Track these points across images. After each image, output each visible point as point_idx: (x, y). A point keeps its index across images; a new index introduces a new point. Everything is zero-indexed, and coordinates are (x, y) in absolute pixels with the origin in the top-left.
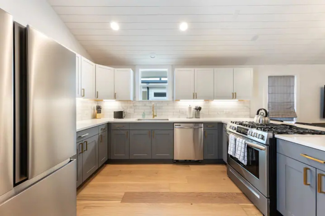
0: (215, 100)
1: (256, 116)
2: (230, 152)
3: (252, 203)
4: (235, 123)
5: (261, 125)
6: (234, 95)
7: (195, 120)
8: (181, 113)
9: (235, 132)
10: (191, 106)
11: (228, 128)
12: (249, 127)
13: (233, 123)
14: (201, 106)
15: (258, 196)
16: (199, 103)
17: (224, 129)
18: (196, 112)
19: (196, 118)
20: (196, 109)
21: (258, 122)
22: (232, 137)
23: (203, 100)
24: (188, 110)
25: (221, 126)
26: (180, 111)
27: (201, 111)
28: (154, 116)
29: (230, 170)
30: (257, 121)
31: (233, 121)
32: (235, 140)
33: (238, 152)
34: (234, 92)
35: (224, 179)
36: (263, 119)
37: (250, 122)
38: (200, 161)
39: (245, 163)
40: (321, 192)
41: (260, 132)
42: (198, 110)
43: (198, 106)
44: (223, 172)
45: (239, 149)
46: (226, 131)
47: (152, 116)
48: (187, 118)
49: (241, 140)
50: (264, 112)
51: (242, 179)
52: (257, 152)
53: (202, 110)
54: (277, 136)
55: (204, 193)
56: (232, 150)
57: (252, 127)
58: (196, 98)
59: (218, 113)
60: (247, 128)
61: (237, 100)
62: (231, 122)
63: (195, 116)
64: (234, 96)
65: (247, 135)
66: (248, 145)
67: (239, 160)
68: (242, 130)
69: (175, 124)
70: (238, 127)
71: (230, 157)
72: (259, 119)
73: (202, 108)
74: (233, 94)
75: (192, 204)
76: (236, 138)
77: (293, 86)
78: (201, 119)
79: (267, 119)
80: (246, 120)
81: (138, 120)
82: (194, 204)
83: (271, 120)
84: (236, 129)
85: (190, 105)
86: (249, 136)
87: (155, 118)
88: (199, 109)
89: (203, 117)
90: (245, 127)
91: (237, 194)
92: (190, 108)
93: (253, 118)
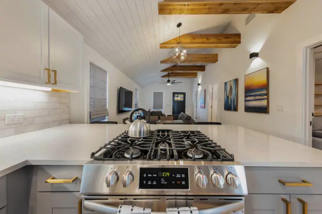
6: (52, 73)
34: (51, 69)
64: (51, 77)
74: (48, 70)
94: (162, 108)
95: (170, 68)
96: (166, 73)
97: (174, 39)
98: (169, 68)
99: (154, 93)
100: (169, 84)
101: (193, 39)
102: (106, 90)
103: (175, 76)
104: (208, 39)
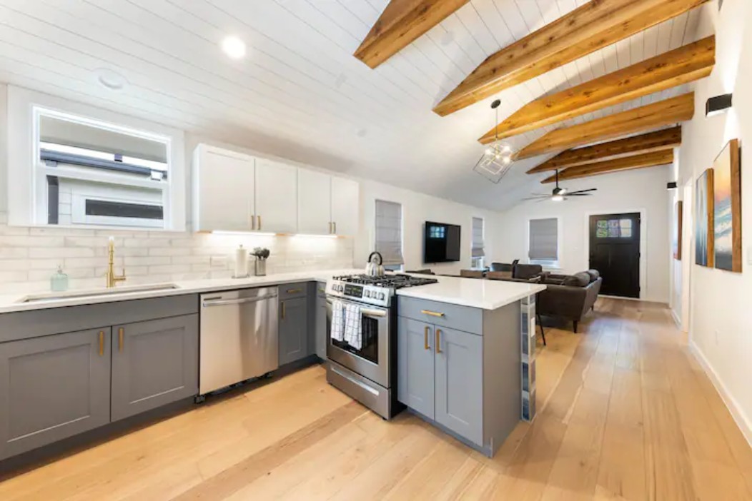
0: (298, 235)
1: (368, 264)
2: (335, 335)
3: (368, 408)
4: (339, 279)
5: (376, 278)
6: (333, 225)
7: (253, 281)
8: (216, 265)
9: (341, 294)
10: (243, 248)
11: (329, 290)
12: (363, 283)
13: (337, 278)
14: (268, 248)
15: (376, 393)
16: (264, 240)
17: (318, 293)
18: (258, 263)
19: (256, 275)
20: (256, 254)
21: (371, 275)
22: (337, 306)
23: (274, 234)
24: (235, 258)
25: (313, 287)
26: (211, 259)
27: (268, 258)
28: (112, 280)
29: (333, 369)
30: (369, 271)
31: (336, 276)
32: (344, 309)
33: (349, 330)
34: (332, 222)
35: (322, 391)
36: (377, 269)
37: (360, 276)
38: (270, 375)
39: (358, 346)
40: (439, 352)
41: (379, 289)
42: (262, 258)
43: (262, 249)
44: (318, 378)
45: (351, 324)
46: (324, 296)
47: (105, 281)
48: (233, 277)
49: (353, 306)
50: (378, 257)
51: (354, 377)
52: (375, 322)
53: (270, 256)
54: (398, 292)
55: (289, 438)
56: (337, 329)
57: (367, 283)
58: (259, 229)
59: (303, 263)
60: (361, 285)
61: (335, 236)
62: (334, 277)
63: (253, 271)
64: (332, 229)
65: (361, 297)
66: (363, 314)
67: (350, 343)
68: (353, 289)
69: (203, 297)
70: (347, 286)
71: (331, 344)
72: (371, 270)
73: (271, 252)
74: (330, 223)
75: (269, 474)
76: (345, 305)
77: (400, 218)
78: (270, 278)
79: (381, 267)
80: (355, 273)
81: (27, 301)
82: (273, 472)
83: (386, 270)
84: (344, 289)
85: (241, 246)
86: (364, 299)
87: (119, 286)
88: (264, 254)
89: (273, 273)
90: (357, 284)
91: (347, 406)
92: (242, 253)
93: (363, 267)
94: (555, 258)
95: (550, 162)
96: (551, 173)
97: (504, 122)
98: (546, 163)
99: (531, 221)
100: (558, 199)
101: (547, 108)
102: (400, 230)
103: (585, 173)
104: (587, 93)
